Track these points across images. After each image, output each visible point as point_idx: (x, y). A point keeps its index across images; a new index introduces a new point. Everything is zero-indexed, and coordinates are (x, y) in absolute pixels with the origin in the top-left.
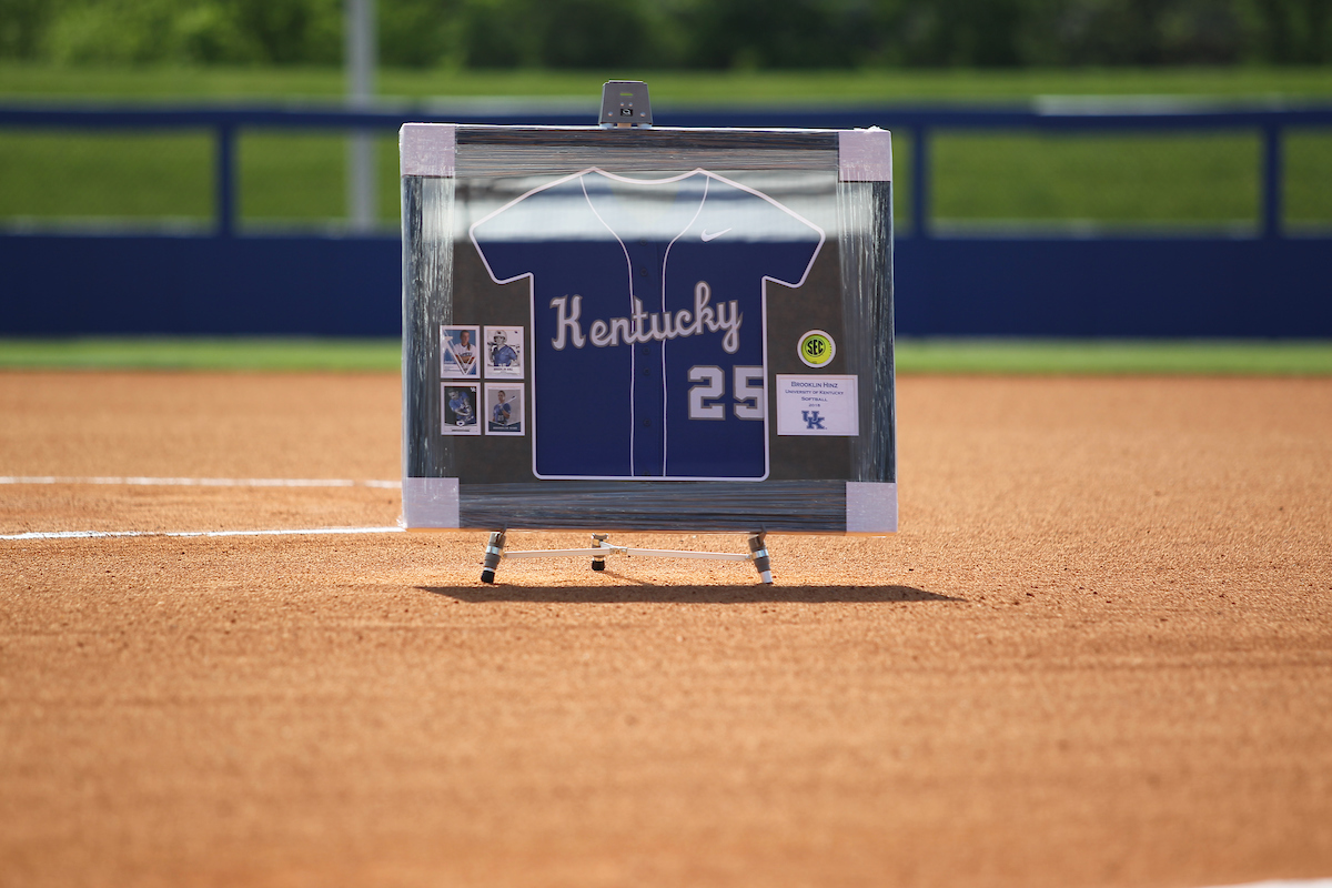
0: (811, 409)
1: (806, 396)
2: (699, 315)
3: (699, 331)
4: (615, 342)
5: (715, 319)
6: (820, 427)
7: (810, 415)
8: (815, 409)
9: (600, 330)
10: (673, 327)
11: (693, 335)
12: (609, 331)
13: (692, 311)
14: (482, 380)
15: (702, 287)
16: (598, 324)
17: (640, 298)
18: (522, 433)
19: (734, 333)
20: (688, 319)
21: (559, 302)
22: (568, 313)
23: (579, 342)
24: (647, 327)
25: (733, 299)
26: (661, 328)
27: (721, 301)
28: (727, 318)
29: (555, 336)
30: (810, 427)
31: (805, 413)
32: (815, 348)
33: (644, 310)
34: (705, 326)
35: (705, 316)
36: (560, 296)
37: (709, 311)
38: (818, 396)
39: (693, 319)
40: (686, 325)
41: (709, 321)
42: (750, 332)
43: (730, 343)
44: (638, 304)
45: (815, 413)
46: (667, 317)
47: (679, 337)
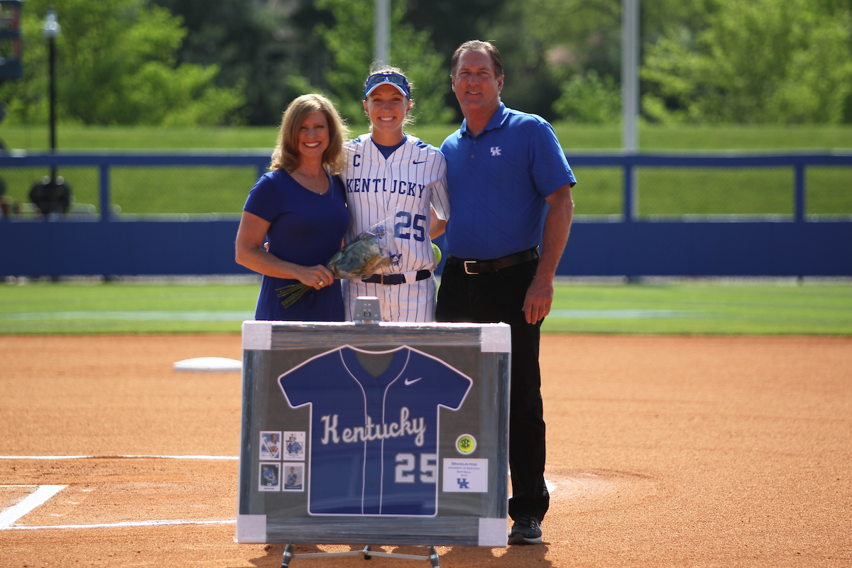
0: (462, 478)
1: (460, 470)
2: (403, 425)
3: (402, 434)
4: (356, 440)
5: (411, 428)
6: (466, 487)
7: (461, 481)
8: (464, 477)
9: (347, 434)
10: (388, 432)
11: (399, 437)
12: (353, 434)
13: (399, 423)
14: (282, 461)
15: (405, 411)
16: (347, 430)
17: (371, 416)
18: (303, 490)
19: (421, 436)
20: (396, 427)
21: (326, 419)
22: (331, 424)
23: (336, 440)
24: (373, 432)
25: (421, 416)
26: (382, 432)
27: (414, 418)
28: (418, 426)
29: (323, 436)
30: (461, 487)
31: (459, 480)
32: (465, 444)
33: (373, 422)
34: (406, 432)
35: (406, 426)
36: (326, 415)
37: (408, 424)
38: (466, 470)
39: (399, 428)
40: (395, 431)
41: (408, 429)
42: (430, 434)
43: (419, 441)
44: (368, 420)
45: (464, 480)
46: (385, 427)
47: (391, 438)
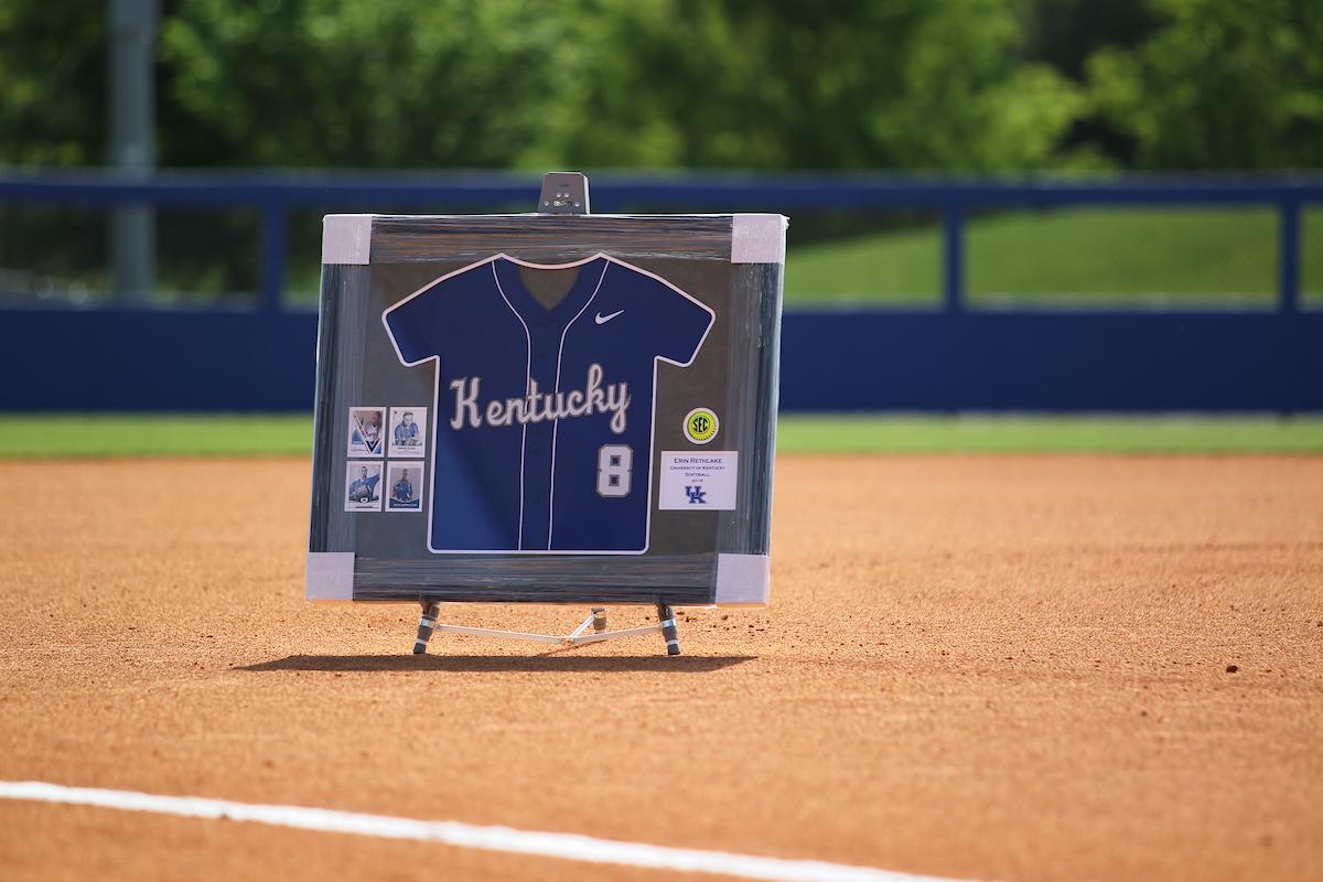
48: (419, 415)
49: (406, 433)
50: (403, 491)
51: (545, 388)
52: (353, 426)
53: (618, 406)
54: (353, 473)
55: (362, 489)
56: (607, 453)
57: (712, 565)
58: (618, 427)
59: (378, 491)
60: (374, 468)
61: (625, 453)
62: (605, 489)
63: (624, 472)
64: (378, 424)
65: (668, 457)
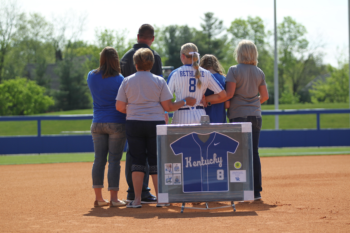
48: (179, 165)
49: (177, 169)
50: (177, 180)
51: (205, 159)
52: (165, 168)
53: (220, 162)
54: (166, 177)
55: (168, 180)
56: (218, 171)
57: (243, 193)
58: (220, 166)
59: (172, 180)
60: (171, 176)
61: (222, 171)
62: (218, 178)
63: (222, 175)
64: (171, 167)
65: (231, 172)
